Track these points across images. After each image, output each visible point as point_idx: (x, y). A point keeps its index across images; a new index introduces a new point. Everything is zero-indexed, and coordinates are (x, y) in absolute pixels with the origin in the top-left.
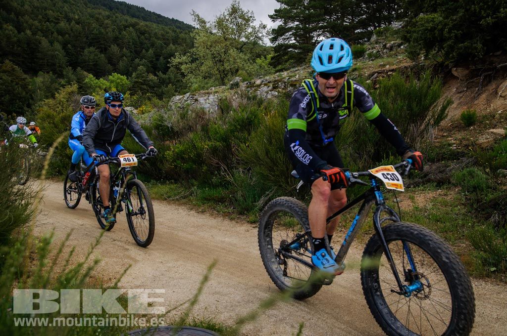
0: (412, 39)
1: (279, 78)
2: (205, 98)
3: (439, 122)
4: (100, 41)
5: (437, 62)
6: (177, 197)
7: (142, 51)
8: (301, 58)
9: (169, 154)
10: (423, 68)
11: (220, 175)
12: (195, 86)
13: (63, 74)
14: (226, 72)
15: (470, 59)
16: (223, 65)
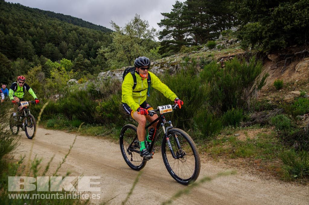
0: (244, 38)
1: (164, 61)
2: (120, 73)
3: (261, 87)
4: (55, 39)
5: (259, 51)
6: (103, 134)
7: (80, 45)
8: (177, 49)
9: (98, 108)
10: (250, 55)
11: (129, 121)
12: (113, 66)
13: (32, 59)
14: (132, 58)
15: (278, 49)
16: (130, 53)
